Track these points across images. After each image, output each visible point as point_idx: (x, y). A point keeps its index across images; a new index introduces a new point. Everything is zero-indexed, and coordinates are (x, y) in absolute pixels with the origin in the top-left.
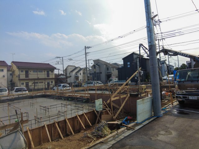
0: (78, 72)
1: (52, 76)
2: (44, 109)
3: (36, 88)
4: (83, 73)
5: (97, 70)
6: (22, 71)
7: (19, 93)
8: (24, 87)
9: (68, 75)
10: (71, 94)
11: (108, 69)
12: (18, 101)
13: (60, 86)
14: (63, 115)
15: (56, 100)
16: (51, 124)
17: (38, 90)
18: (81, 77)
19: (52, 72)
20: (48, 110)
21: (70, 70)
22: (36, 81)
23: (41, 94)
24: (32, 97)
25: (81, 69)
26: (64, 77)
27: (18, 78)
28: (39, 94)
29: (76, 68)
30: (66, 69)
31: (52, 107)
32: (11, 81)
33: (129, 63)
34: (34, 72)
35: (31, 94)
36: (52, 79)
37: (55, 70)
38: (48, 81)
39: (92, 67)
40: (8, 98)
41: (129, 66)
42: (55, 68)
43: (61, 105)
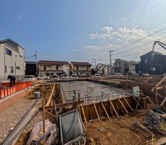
0: (104, 67)
1: (90, 69)
2: (90, 88)
3: (82, 75)
4: (107, 68)
5: (118, 66)
6: (75, 67)
7: (74, 77)
8: (76, 75)
9: (98, 69)
10: (105, 80)
11: (126, 65)
12: (74, 82)
13: (95, 75)
14: (106, 96)
15: (94, 83)
16: (98, 103)
17: (83, 76)
18: (106, 70)
19: (90, 67)
20: (92, 90)
21: (99, 66)
22: (82, 72)
23: (85, 79)
24: (80, 80)
25: (106, 66)
26: (96, 70)
27: (73, 70)
28: (84, 79)
29: (103, 65)
30: (97, 66)
31: (95, 88)
32: (71, 72)
33: (146, 60)
34: (81, 67)
35: (80, 78)
36: (90, 71)
37: (91, 66)
38: (88, 72)
39: (114, 64)
40: (69, 80)
41: (146, 62)
42: (92, 65)
43: (100, 87)
